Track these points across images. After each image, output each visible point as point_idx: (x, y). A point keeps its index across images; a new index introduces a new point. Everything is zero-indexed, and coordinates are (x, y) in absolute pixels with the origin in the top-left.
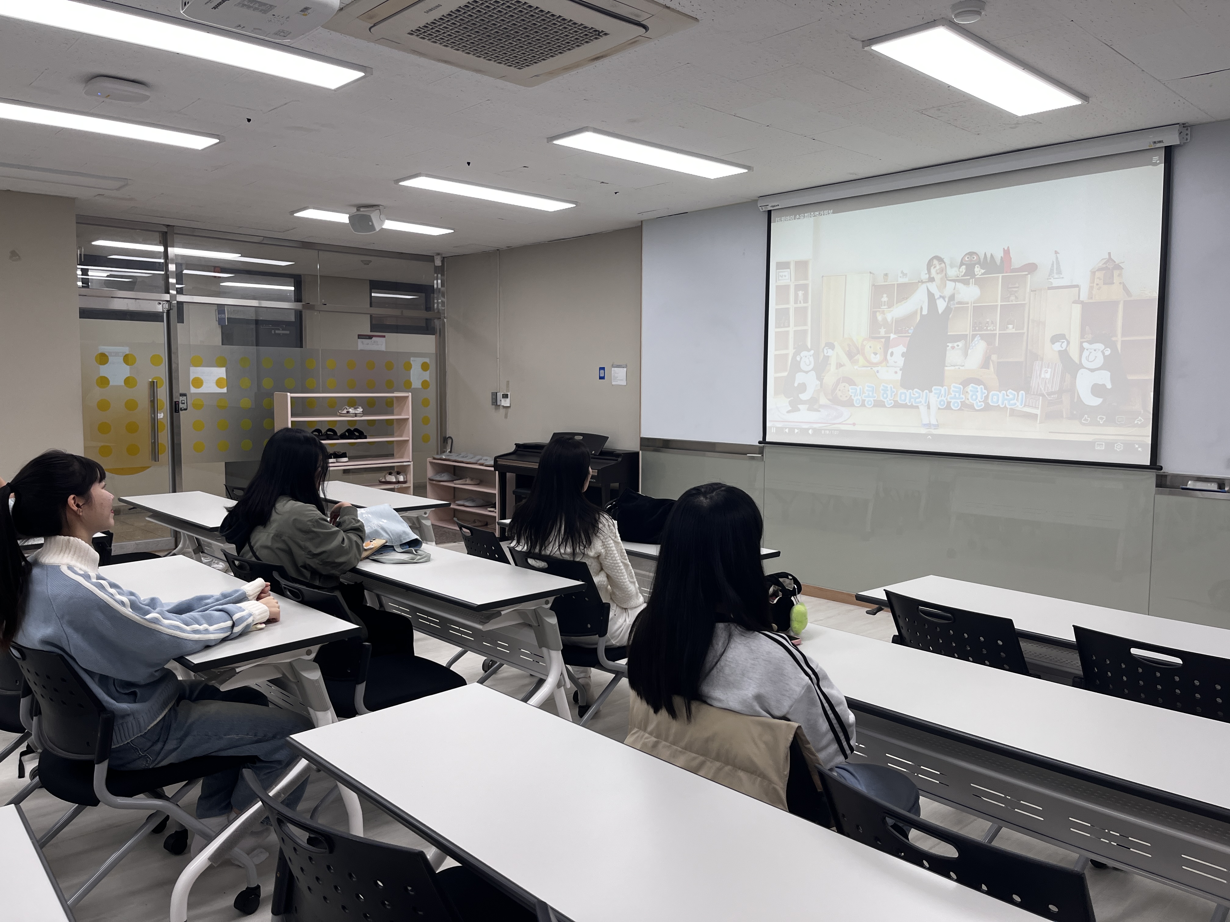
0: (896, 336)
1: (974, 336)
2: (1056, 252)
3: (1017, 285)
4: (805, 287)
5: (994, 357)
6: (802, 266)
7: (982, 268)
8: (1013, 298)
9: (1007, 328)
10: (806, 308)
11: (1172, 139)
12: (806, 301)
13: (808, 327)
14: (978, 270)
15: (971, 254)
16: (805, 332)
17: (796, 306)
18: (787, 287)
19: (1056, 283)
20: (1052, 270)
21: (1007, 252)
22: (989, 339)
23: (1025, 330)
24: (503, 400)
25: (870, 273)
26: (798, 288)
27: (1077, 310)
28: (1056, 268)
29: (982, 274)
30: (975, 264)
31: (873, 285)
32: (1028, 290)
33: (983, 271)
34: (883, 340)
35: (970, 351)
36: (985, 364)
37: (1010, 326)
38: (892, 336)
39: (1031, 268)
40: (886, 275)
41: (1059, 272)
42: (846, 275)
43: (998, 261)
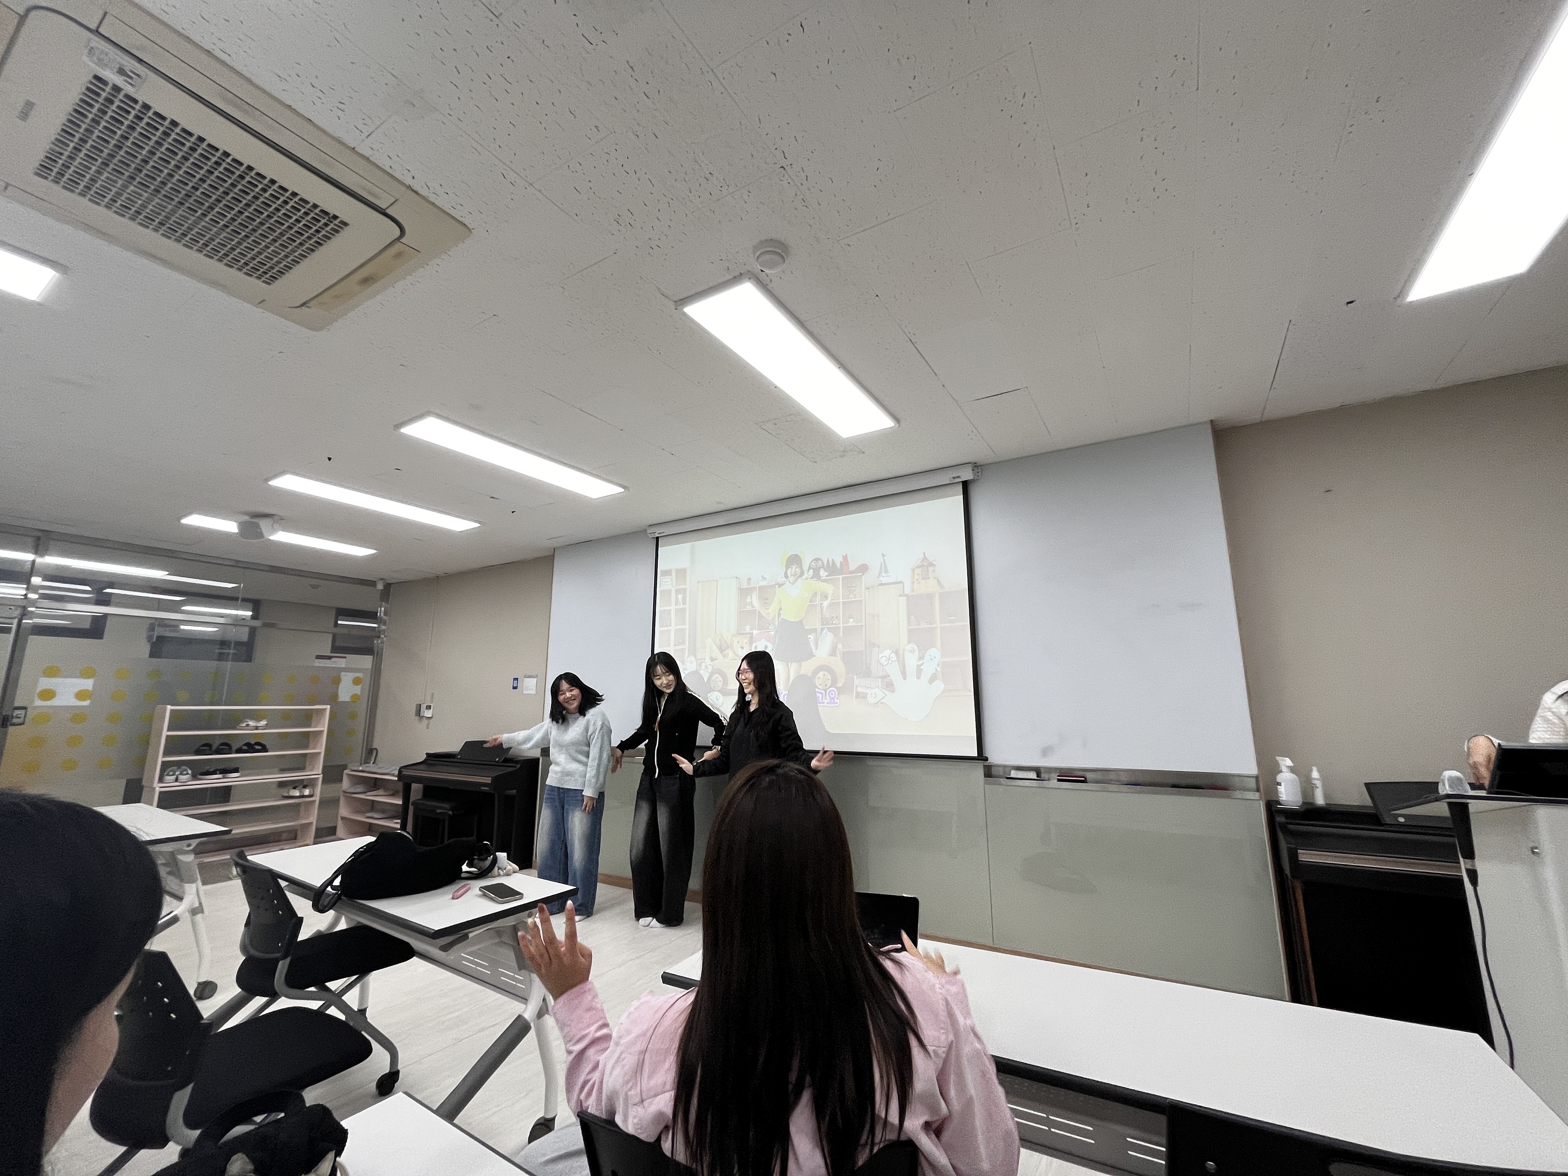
0: (758, 632)
1: (822, 629)
2: (883, 555)
3: (854, 585)
4: (683, 591)
5: (840, 646)
6: (681, 573)
7: (825, 571)
8: (851, 596)
9: (849, 621)
10: (684, 609)
11: (967, 474)
12: (684, 603)
13: (687, 626)
14: (823, 573)
15: (817, 560)
16: (683, 630)
17: (677, 607)
18: (670, 591)
19: (884, 580)
20: (881, 572)
21: (845, 558)
22: (834, 630)
23: (863, 624)
24: (426, 711)
25: (737, 578)
26: (678, 591)
27: (903, 601)
28: (884, 569)
29: (826, 576)
30: (820, 568)
31: (739, 588)
32: (863, 589)
33: (826, 574)
34: (748, 636)
36: (833, 653)
37: (851, 620)
38: (755, 632)
39: (863, 569)
40: (749, 579)
41: (886, 571)
42: (717, 581)
43: (838, 565)
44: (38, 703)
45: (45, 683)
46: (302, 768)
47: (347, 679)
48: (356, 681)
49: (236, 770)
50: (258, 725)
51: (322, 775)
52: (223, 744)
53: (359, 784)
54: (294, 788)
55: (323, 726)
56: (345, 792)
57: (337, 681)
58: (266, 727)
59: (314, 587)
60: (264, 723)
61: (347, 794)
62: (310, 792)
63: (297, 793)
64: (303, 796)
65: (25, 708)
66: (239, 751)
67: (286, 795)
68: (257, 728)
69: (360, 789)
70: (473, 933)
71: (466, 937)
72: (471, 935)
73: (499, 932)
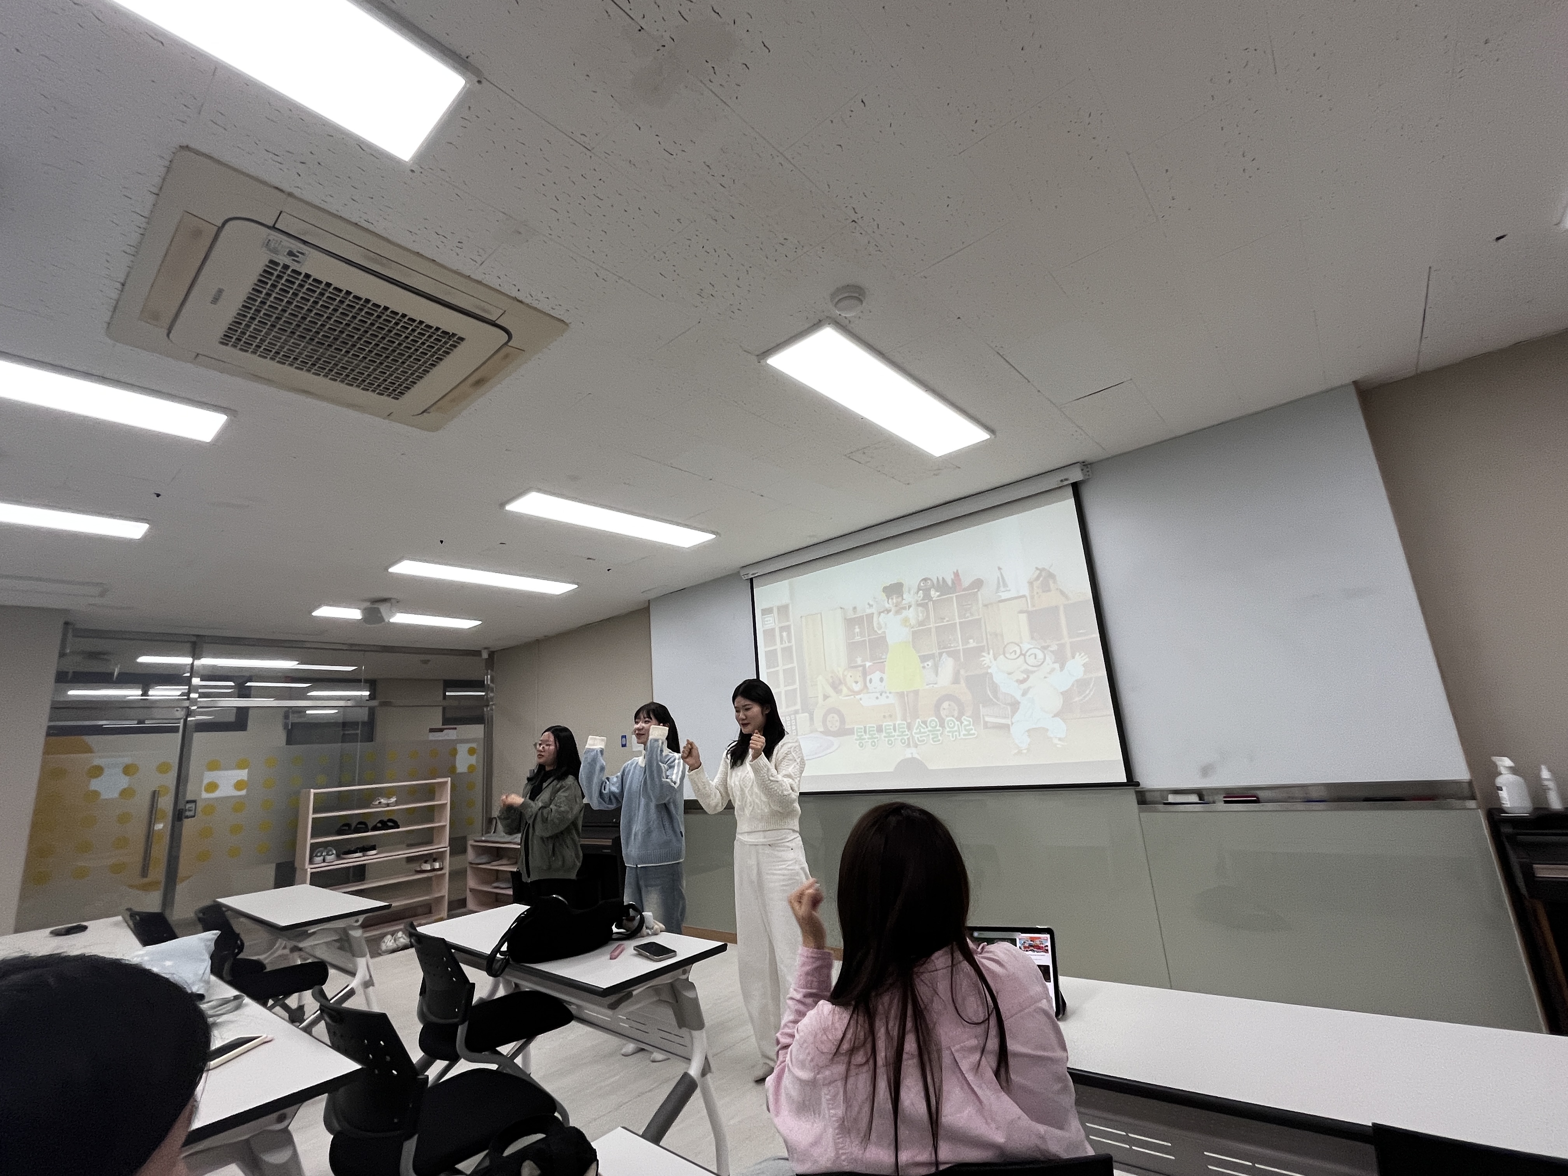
0: (871, 664)
1: (941, 654)
2: (999, 569)
3: (969, 603)
4: (787, 629)
5: (962, 672)
6: (783, 610)
7: (937, 591)
8: (968, 615)
9: (969, 643)
10: (790, 648)
11: (1076, 475)
12: (789, 641)
13: (795, 664)
14: (934, 594)
15: (925, 580)
16: (793, 669)
17: (782, 646)
18: (773, 630)
19: (1004, 595)
20: (998, 587)
21: (957, 574)
22: (953, 654)
23: (985, 643)
25: (841, 608)
26: (782, 629)
27: (1024, 618)
28: (1002, 583)
29: (939, 596)
30: (930, 589)
31: (845, 619)
32: (981, 606)
33: (938, 594)
34: (861, 668)
35: (940, 669)
36: (956, 681)
37: (971, 641)
38: (868, 664)
39: (978, 584)
40: (855, 608)
41: (1005, 585)
42: (821, 613)
43: (950, 583)
44: (205, 795)
45: (209, 777)
46: (430, 842)
47: (462, 750)
48: (471, 751)
49: (373, 848)
50: (389, 802)
51: (449, 848)
52: (360, 823)
53: (483, 854)
54: (426, 862)
55: (445, 799)
56: (471, 863)
57: (454, 753)
58: (397, 803)
59: (426, 662)
60: (393, 800)
61: (474, 866)
62: (440, 865)
63: (427, 867)
64: (434, 870)
65: (194, 801)
66: (375, 828)
67: (419, 869)
68: (388, 805)
69: (484, 859)
70: (637, 991)
71: (629, 995)
72: (634, 993)
73: (656, 990)
